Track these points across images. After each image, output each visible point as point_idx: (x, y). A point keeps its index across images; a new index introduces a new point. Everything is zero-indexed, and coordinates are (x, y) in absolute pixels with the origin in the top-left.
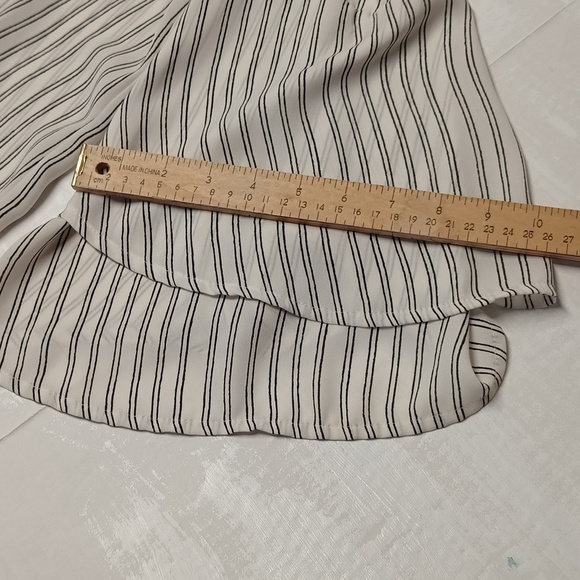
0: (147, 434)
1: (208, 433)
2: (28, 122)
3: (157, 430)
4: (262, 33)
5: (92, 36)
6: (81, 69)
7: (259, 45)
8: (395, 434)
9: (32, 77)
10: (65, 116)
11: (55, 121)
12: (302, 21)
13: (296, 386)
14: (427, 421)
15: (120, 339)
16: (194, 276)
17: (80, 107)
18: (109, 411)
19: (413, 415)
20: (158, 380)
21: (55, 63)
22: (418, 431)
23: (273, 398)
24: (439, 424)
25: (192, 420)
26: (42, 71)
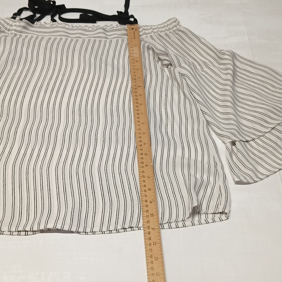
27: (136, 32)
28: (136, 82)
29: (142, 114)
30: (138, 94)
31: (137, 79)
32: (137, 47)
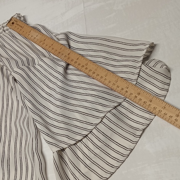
0: (126, 159)
1: (136, 143)
2: (20, 152)
3: (127, 156)
4: (41, 81)
5: (10, 124)
6: (17, 131)
7: (44, 83)
8: (165, 96)
9: (9, 145)
10: (26, 141)
11: (26, 144)
12: (45, 70)
13: (137, 115)
14: (166, 87)
15: (96, 154)
16: (92, 124)
17: (27, 136)
18: (114, 167)
19: (162, 89)
20: (113, 150)
21: (10, 137)
22: (167, 90)
23: (137, 122)
24: (169, 85)
25: (130, 146)
26: (10, 141)
27: (18, 23)
28: (63, 54)
29: (96, 70)
30: (75, 60)
31: (60, 51)
32: (32, 31)
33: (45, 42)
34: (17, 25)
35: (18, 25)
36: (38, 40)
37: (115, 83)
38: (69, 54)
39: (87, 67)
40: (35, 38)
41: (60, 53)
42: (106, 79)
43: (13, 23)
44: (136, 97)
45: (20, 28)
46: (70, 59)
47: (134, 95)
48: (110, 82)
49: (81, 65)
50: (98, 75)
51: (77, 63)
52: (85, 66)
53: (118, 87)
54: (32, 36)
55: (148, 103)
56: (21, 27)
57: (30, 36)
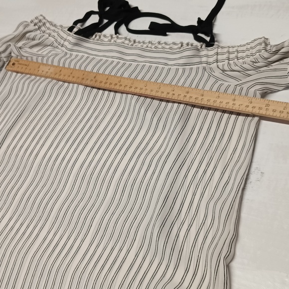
30: (104, 81)
33: (61, 73)
34: (19, 65)
35: (21, 64)
36: (51, 73)
37: (158, 90)
38: (95, 77)
39: (121, 83)
40: (47, 72)
41: (83, 79)
42: (146, 89)
43: (14, 64)
44: (185, 96)
45: (25, 67)
46: (98, 82)
47: (183, 95)
48: (152, 91)
49: (113, 84)
50: (137, 88)
51: (108, 83)
52: (118, 83)
53: (163, 92)
54: (43, 71)
55: (200, 98)
56: (26, 65)
57: (40, 72)
